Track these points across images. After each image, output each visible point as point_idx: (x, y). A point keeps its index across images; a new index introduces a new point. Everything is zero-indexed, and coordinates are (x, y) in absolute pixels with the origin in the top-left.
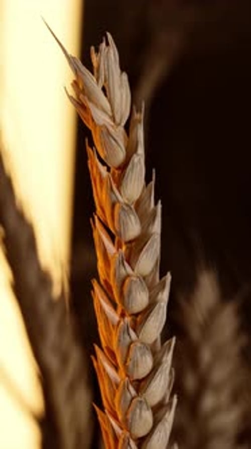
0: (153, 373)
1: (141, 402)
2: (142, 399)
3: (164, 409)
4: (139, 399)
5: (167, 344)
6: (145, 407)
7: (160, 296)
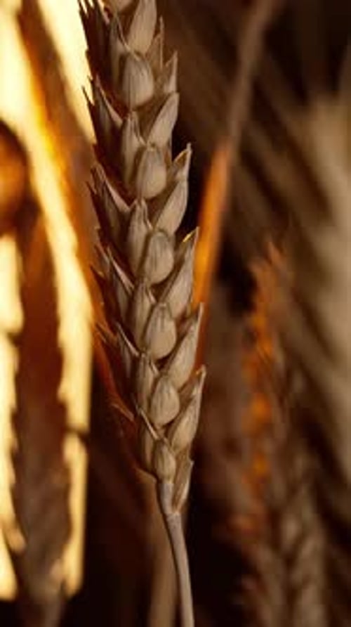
0: (174, 275)
1: (163, 309)
2: (165, 305)
3: (188, 323)
4: (161, 305)
5: (189, 239)
6: (167, 316)
7: (179, 175)
